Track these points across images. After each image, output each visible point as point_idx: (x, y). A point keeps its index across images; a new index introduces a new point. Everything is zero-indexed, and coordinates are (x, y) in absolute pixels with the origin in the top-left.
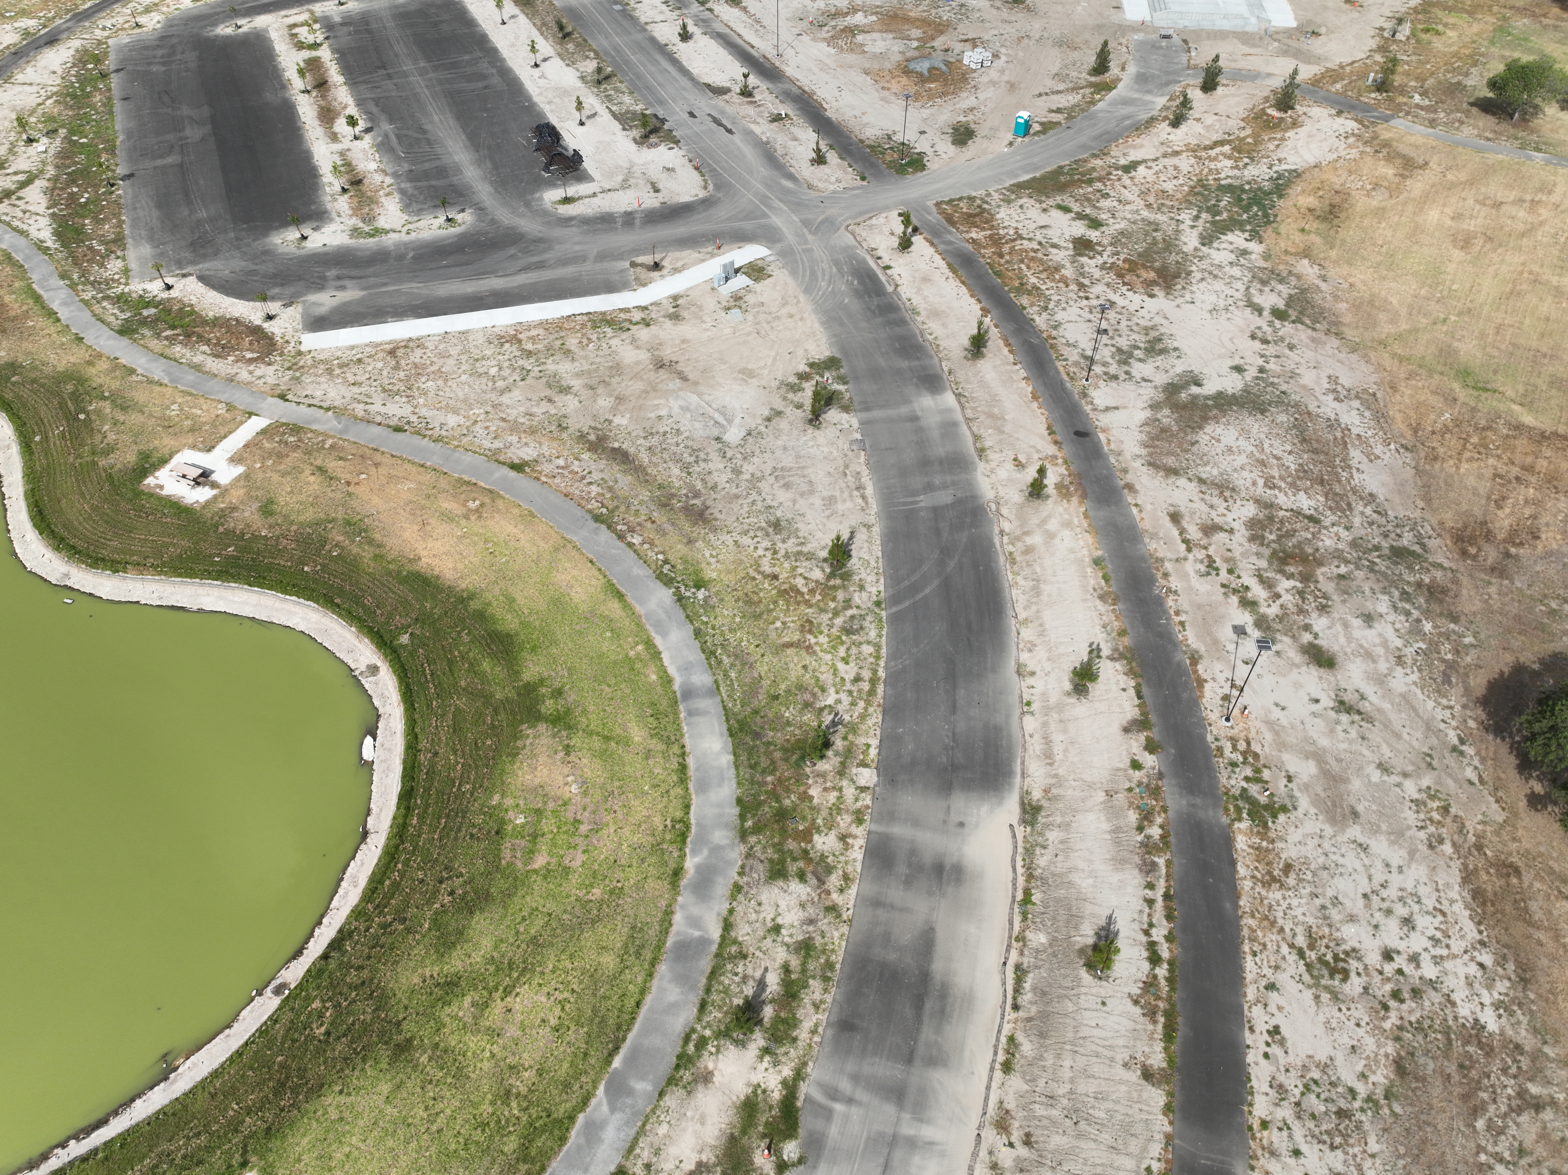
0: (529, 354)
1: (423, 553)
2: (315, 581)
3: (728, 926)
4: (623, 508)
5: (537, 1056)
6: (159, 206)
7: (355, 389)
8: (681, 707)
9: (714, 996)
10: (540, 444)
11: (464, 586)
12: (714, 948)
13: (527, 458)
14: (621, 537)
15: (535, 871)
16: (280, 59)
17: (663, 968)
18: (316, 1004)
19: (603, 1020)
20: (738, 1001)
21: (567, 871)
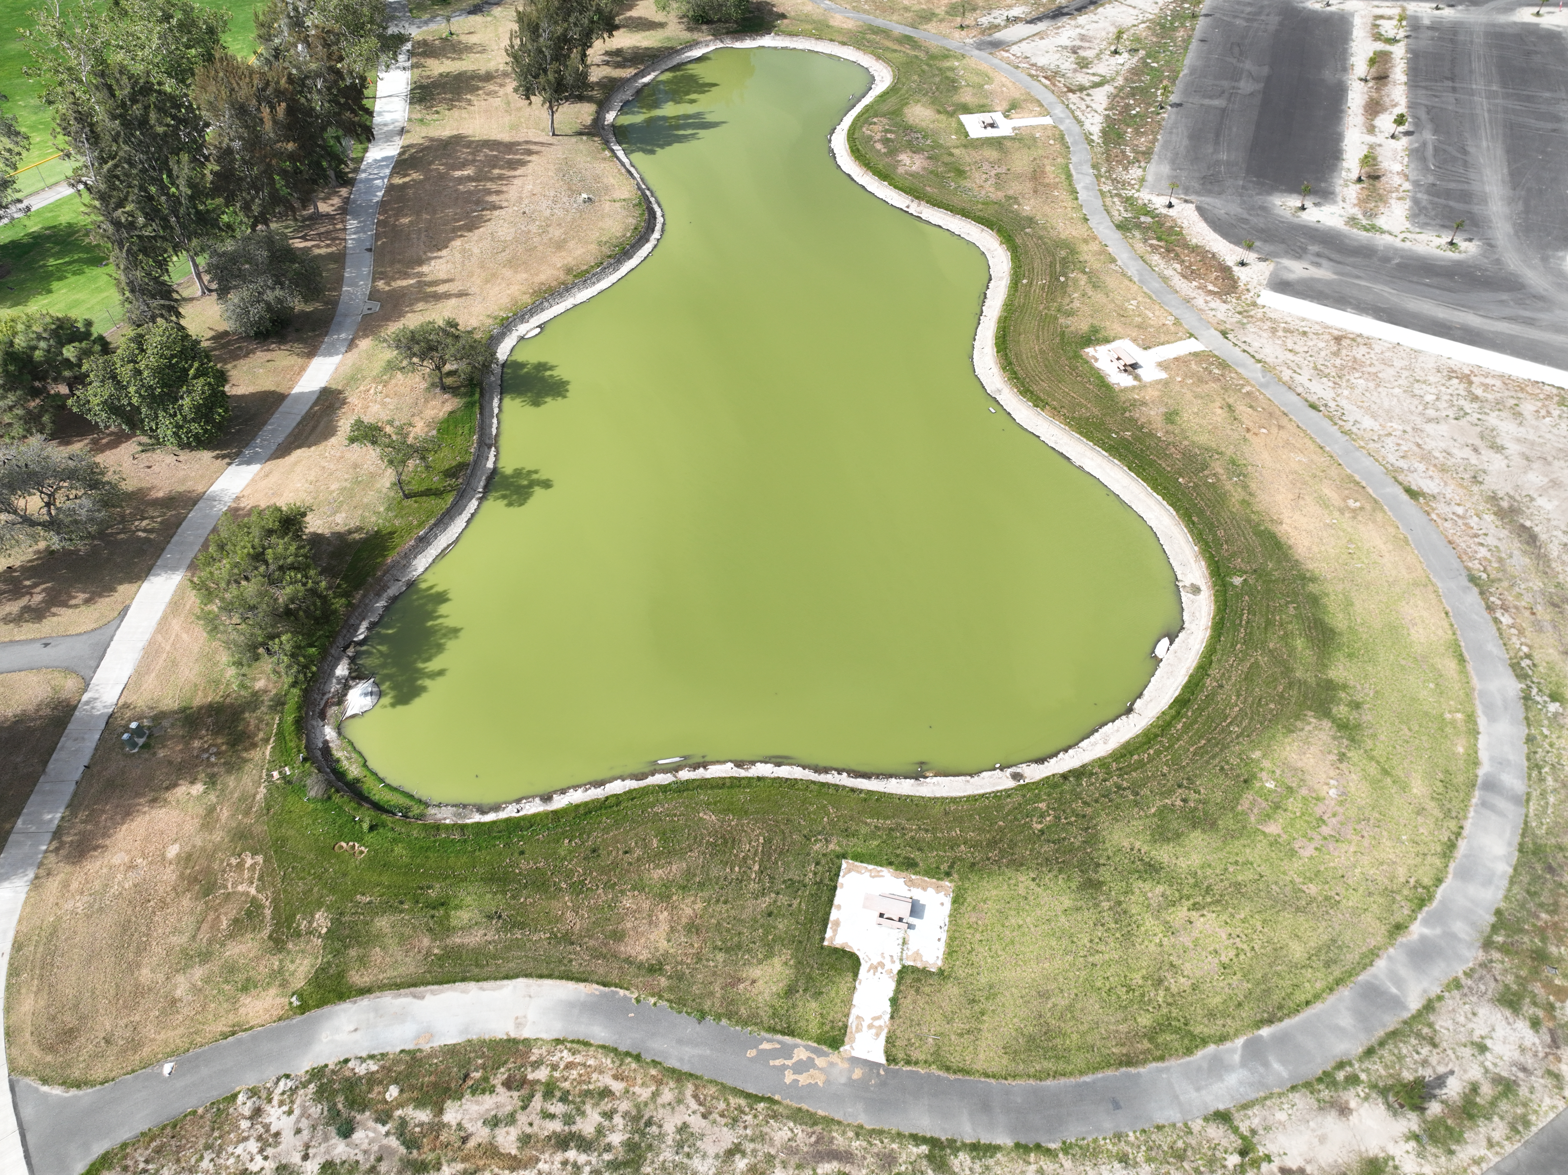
0: (1475, 398)
1: (1286, 520)
2: (1183, 493)
3: (1429, 1007)
4: (1505, 584)
5: (1198, 974)
6: (1191, 137)
7: (1290, 356)
8: (1477, 793)
9: (1385, 1052)
10: (1446, 484)
11: (1310, 567)
12: (1406, 1015)
13: (1426, 490)
14: (1490, 608)
15: (1264, 833)
16: (1353, 44)
17: (1345, 993)
18: (1043, 806)
19: (1268, 992)
20: (1408, 1076)
21: (1293, 853)
